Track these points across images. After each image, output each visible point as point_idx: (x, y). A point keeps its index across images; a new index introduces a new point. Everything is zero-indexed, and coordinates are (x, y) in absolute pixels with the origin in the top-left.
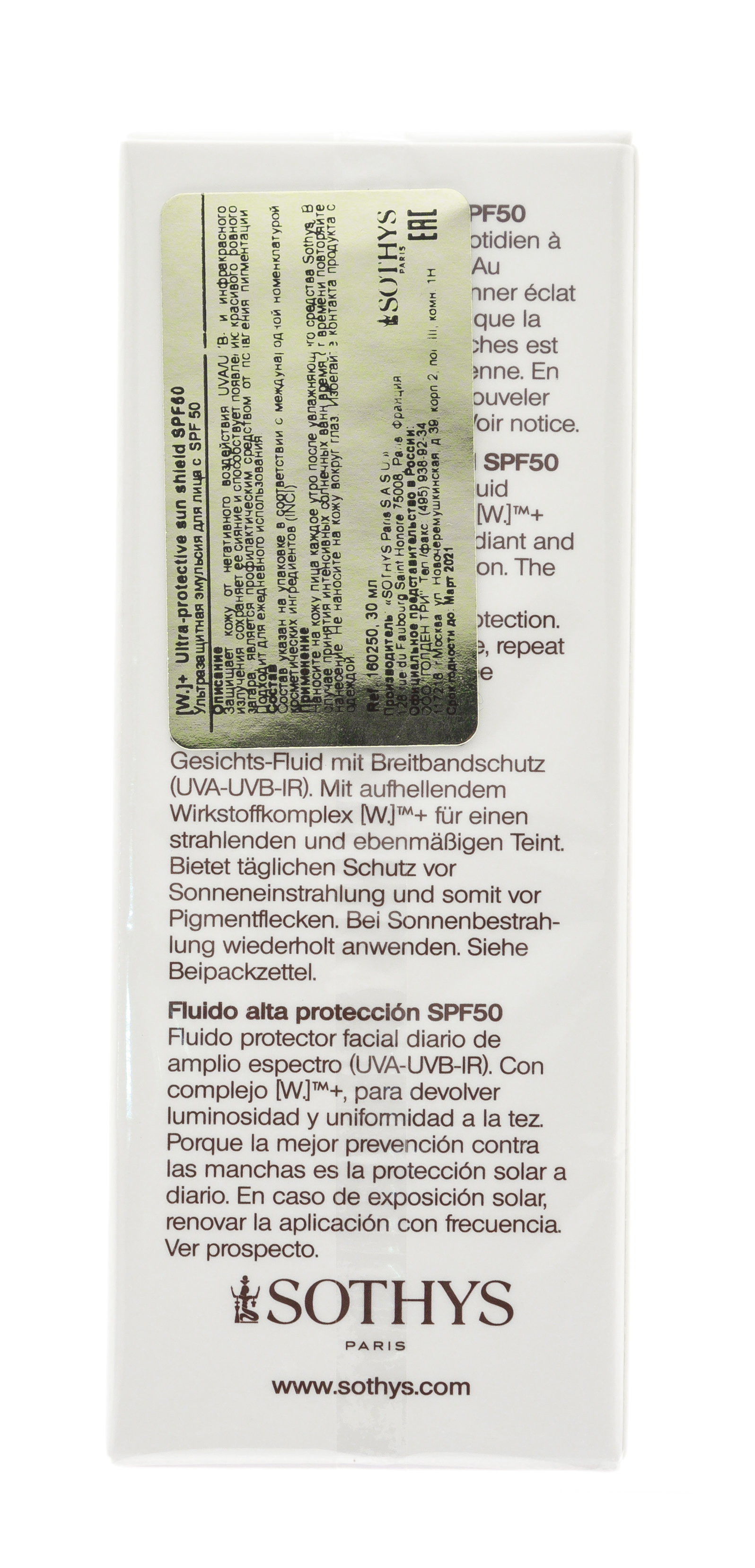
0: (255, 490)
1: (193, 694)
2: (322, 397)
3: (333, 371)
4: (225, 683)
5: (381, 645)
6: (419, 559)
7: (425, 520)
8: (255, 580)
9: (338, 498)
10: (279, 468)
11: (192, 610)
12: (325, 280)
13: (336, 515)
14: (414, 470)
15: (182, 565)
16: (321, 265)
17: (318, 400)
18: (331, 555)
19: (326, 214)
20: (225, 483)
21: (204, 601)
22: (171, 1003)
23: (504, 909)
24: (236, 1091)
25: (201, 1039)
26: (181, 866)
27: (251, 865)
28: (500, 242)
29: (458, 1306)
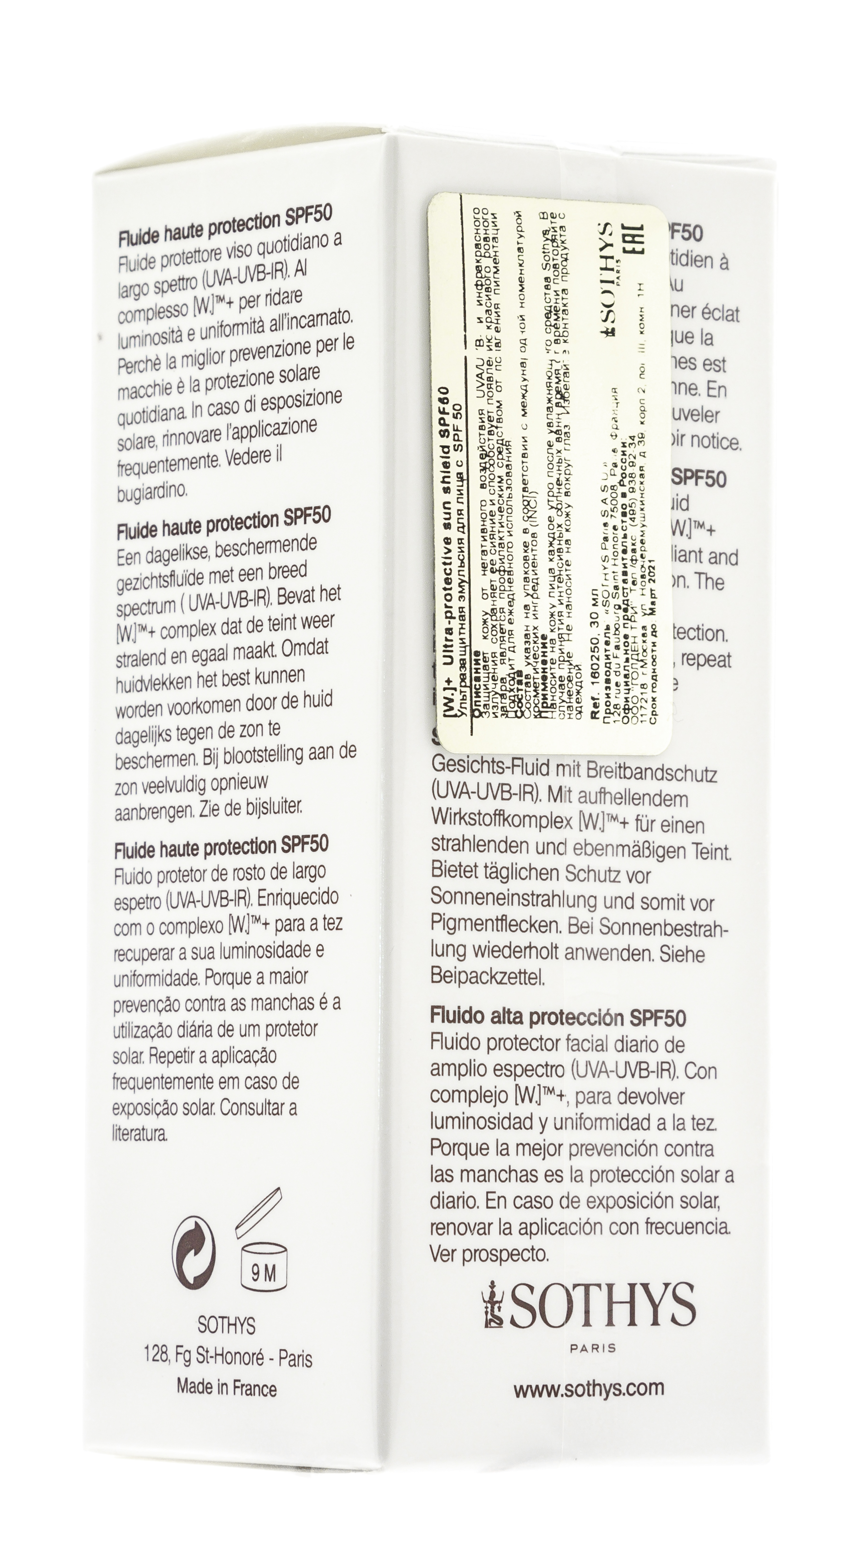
0: (506, 494)
1: (457, 697)
2: (557, 405)
3: (566, 379)
4: (483, 687)
5: (602, 654)
6: (630, 570)
7: (634, 532)
8: (506, 584)
9: (569, 506)
10: (525, 473)
11: (456, 613)
12: (559, 288)
13: (568, 523)
14: (626, 481)
15: (448, 567)
16: (556, 273)
17: (554, 407)
18: (564, 562)
19: (559, 222)
20: (482, 486)
21: (465, 604)
22: (433, 1007)
23: (686, 917)
24: (484, 1096)
25: (456, 1044)
26: (440, 869)
27: (494, 870)
28: (684, 260)
29: (655, 1307)
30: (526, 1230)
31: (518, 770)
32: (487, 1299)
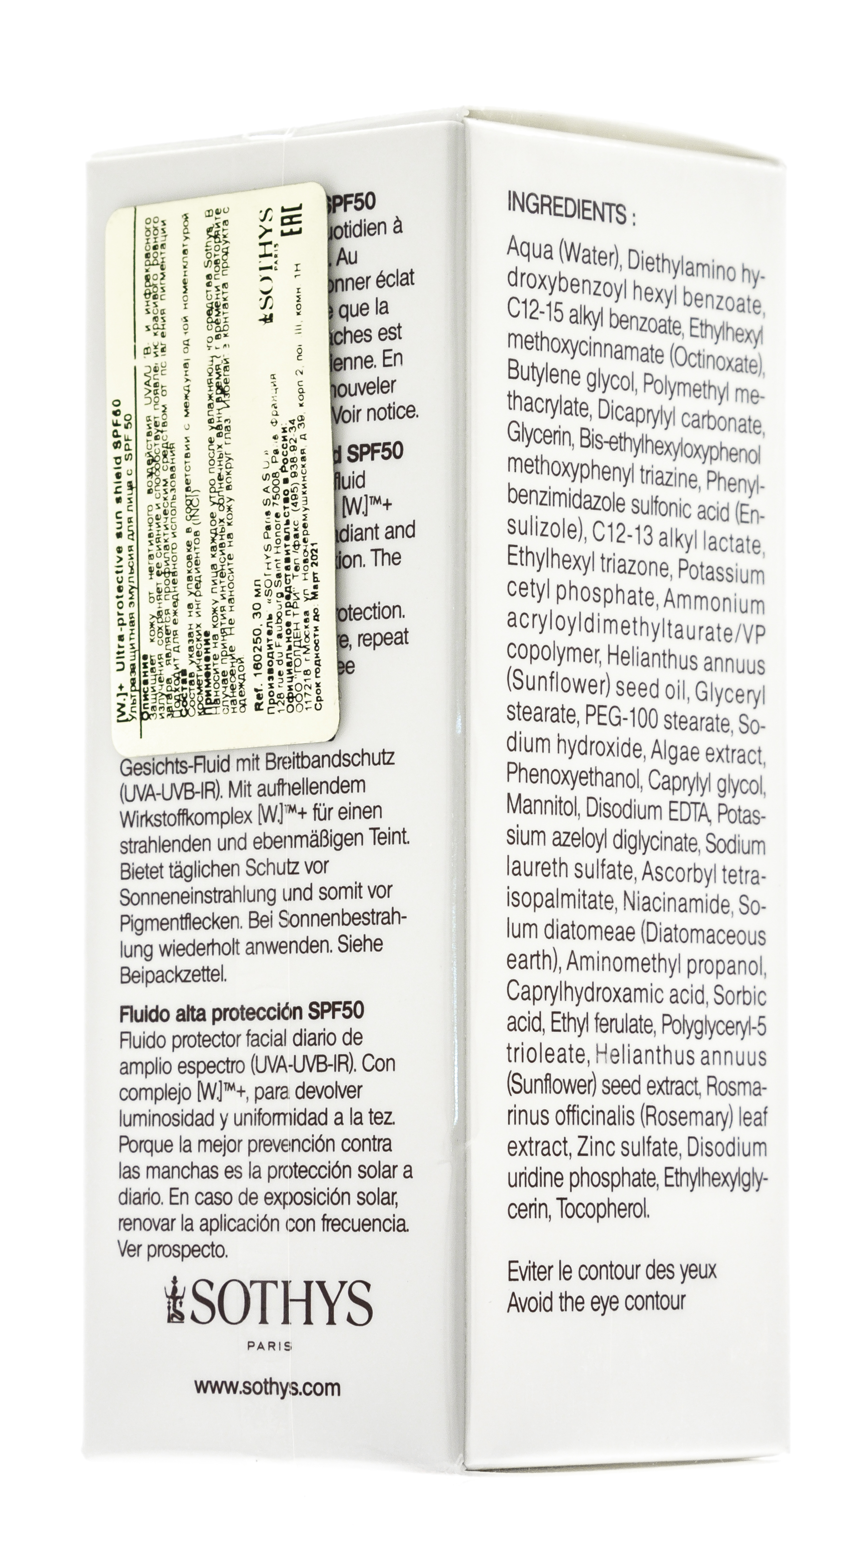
0: (170, 496)
1: (128, 702)
2: (218, 400)
3: (226, 373)
4: (151, 690)
5: (264, 645)
6: (292, 556)
7: (296, 517)
8: (171, 585)
9: (231, 499)
10: (187, 473)
11: (127, 620)
12: (219, 283)
13: (230, 517)
14: (288, 466)
15: (120, 575)
16: (217, 269)
17: (215, 403)
18: (226, 556)
19: (223, 217)
20: (149, 492)
21: (134, 609)
22: (122, 1008)
23: (364, 904)
24: (168, 1093)
25: (144, 1042)
26: (130, 872)
27: (178, 869)
28: (357, 231)
29: (331, 1305)
30: (207, 1226)
31: (200, 768)
32: (169, 1294)
